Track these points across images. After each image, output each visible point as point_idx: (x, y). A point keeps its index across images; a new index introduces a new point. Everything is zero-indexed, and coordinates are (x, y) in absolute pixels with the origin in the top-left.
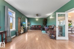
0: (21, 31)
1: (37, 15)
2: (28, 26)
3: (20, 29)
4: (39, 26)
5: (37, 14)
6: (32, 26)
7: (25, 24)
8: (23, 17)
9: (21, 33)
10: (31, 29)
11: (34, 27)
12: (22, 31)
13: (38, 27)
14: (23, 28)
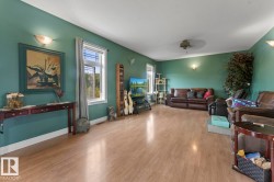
0: (123, 106)
1: (185, 45)
2: (156, 92)
3: (122, 99)
4: (206, 90)
5: (185, 41)
6: (173, 91)
7: (140, 82)
8: (133, 61)
9: (126, 113)
10: (166, 104)
11: (178, 96)
12: (129, 108)
13: (199, 95)
14: (133, 99)
